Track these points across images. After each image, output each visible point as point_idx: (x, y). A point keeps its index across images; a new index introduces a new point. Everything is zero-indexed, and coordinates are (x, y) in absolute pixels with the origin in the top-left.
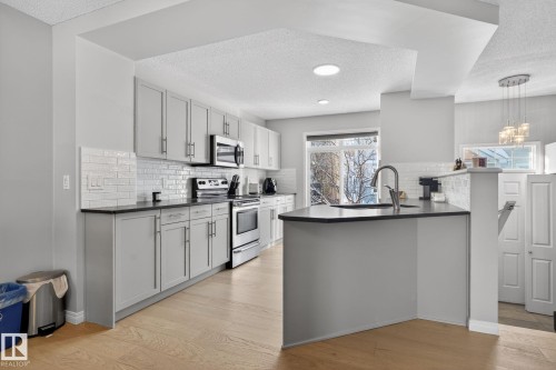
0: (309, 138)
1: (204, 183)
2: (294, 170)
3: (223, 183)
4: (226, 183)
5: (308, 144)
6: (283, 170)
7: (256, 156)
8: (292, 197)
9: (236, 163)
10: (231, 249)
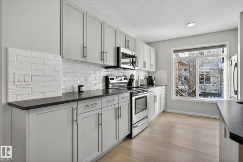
0: (175, 51)
1: (113, 79)
2: (166, 71)
3: (125, 79)
5: (174, 55)
6: (158, 71)
7: (144, 63)
8: (164, 87)
9: (133, 66)
10: (132, 125)
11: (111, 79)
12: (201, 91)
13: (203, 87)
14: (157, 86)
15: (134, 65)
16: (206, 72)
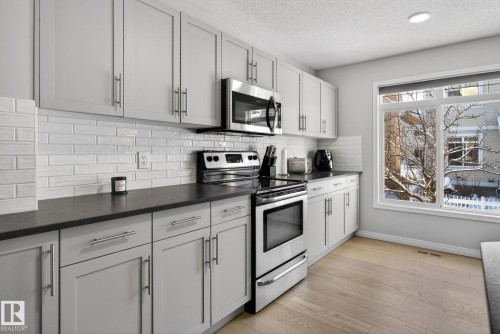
0: (382, 90)
1: (216, 159)
2: (360, 137)
3: (250, 158)
4: (255, 158)
5: (380, 98)
6: (341, 138)
7: (302, 118)
8: (355, 177)
9: (269, 125)
10: (254, 279)
11: (209, 159)
12: (455, 182)
13: (459, 175)
14: (338, 173)
15: (271, 123)
16: (466, 139)
